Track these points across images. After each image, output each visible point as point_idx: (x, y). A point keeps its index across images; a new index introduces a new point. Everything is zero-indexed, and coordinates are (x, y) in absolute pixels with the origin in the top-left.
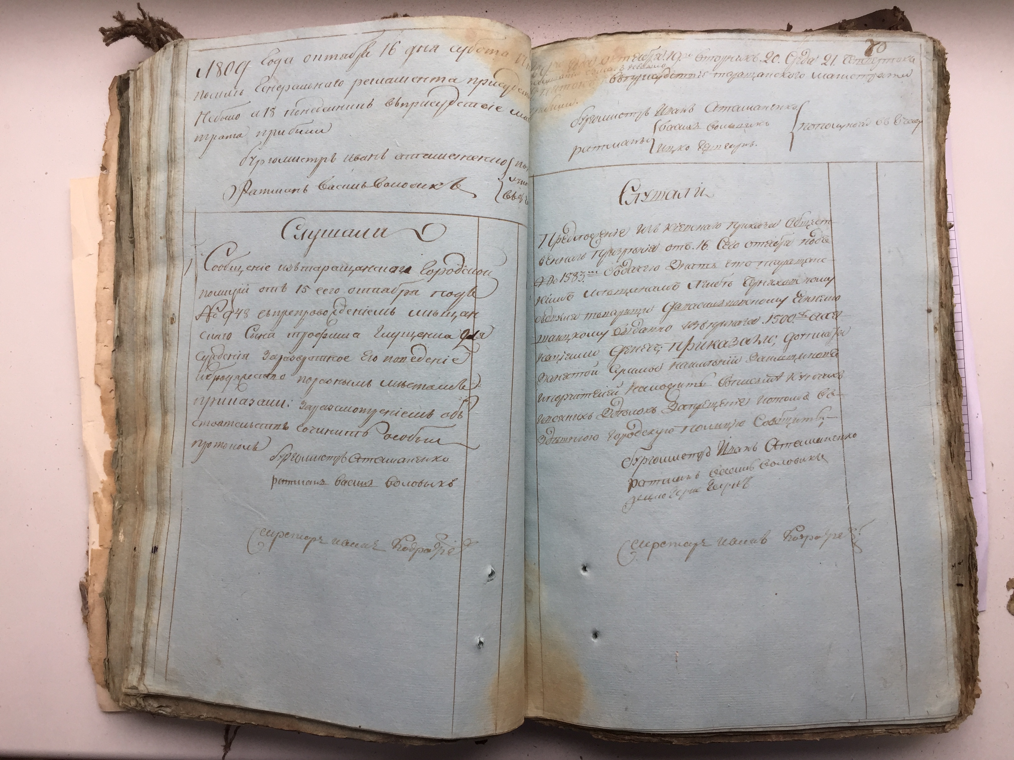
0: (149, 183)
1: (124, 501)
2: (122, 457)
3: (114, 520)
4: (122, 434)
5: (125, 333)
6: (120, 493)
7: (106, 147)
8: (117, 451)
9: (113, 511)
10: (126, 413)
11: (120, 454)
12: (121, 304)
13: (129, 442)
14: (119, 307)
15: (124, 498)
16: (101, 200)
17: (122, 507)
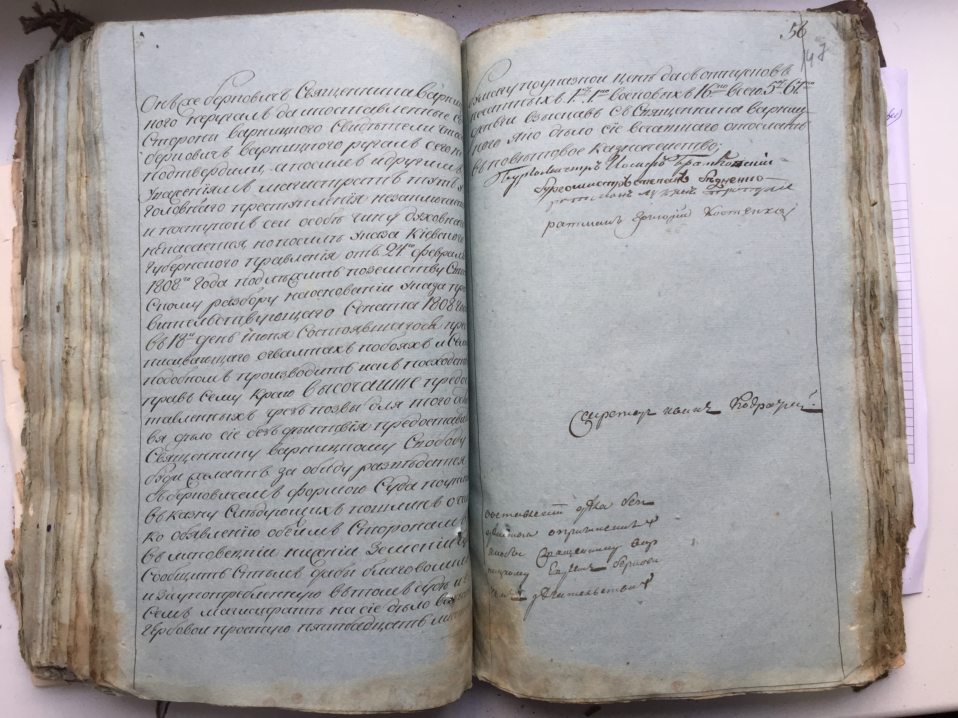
1: (33, 476)
2: (30, 433)
3: (24, 495)
4: (29, 411)
5: (31, 313)
6: (30, 468)
7: (18, 137)
8: (25, 428)
9: (24, 486)
10: (33, 390)
11: (28, 431)
12: (28, 285)
13: (36, 418)
14: (27, 288)
15: (33, 473)
16: (14, 188)
17: (31, 483)
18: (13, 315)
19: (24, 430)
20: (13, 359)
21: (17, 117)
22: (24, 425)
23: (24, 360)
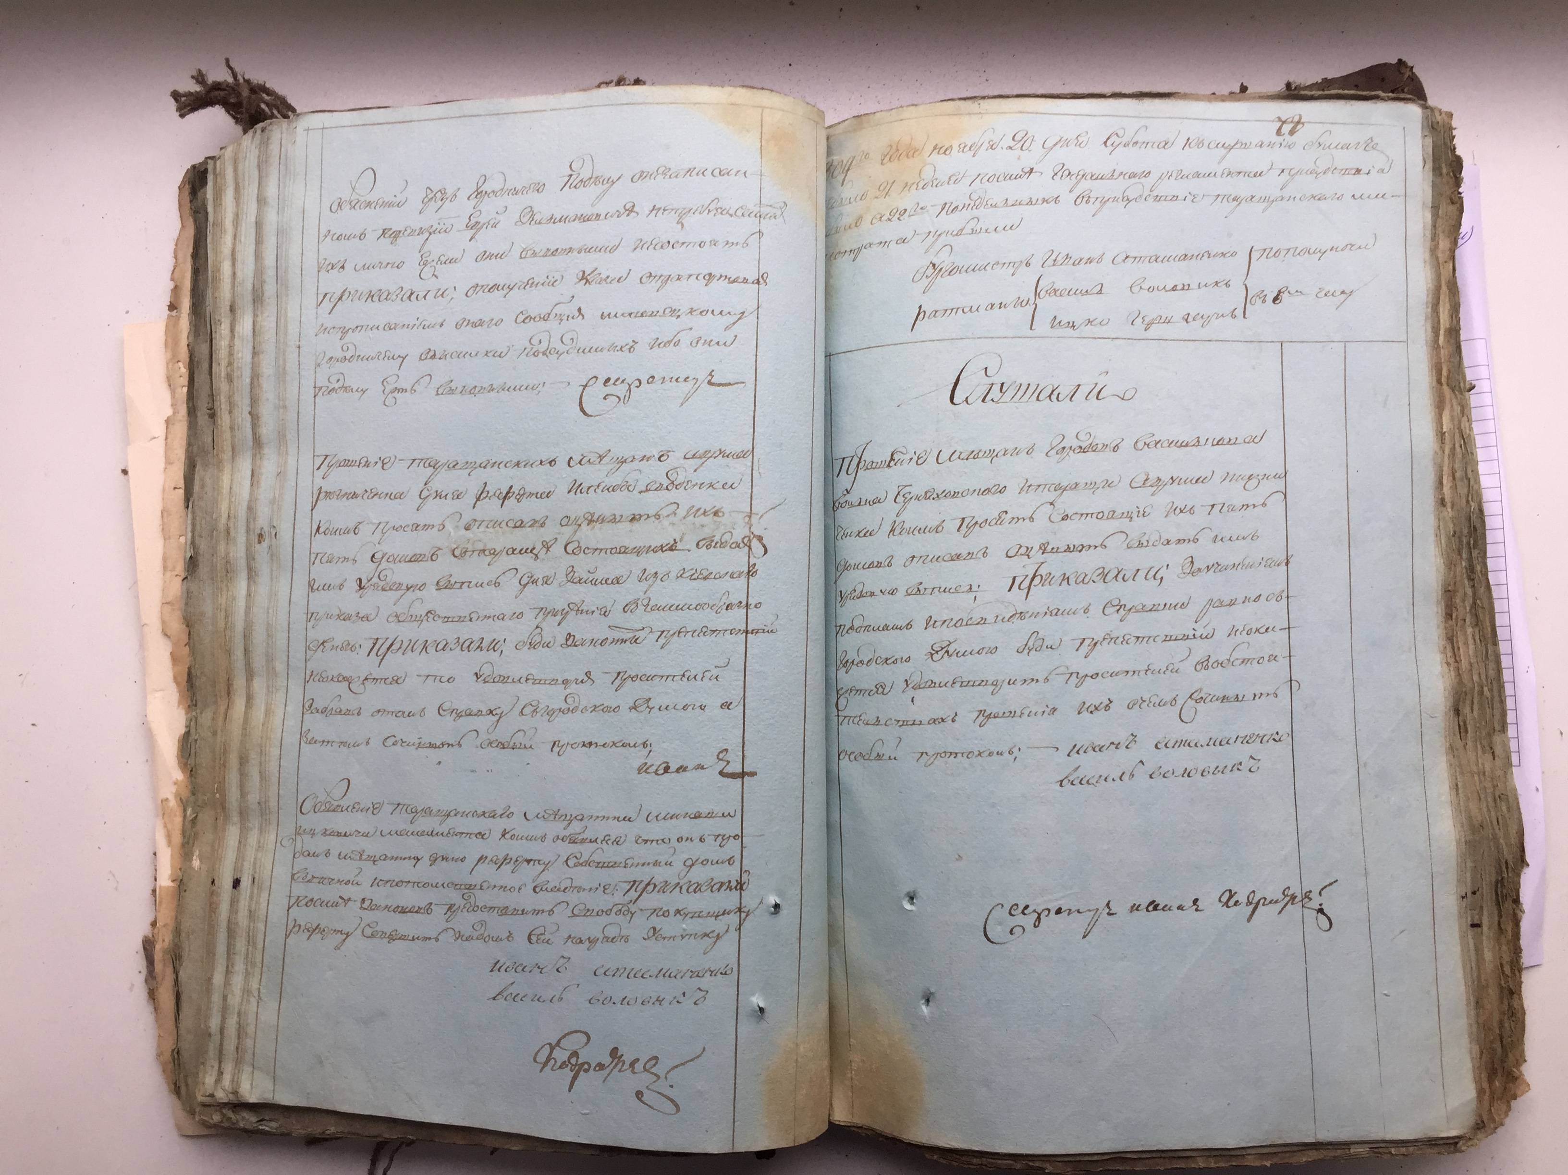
0: (232, 330)
1: (198, 807)
2: (196, 740)
3: (185, 837)
4: (196, 705)
5: (201, 553)
6: (195, 795)
7: (176, 277)
8: (189, 731)
9: (184, 824)
10: (203, 672)
11: (193, 736)
12: (196, 508)
13: (206, 718)
14: (193, 513)
15: (200, 803)
16: (169, 355)
17: (196, 816)
18: (165, 553)
19: (187, 734)
20: (163, 622)
21: (176, 245)
22: (186, 727)
23: (187, 626)
